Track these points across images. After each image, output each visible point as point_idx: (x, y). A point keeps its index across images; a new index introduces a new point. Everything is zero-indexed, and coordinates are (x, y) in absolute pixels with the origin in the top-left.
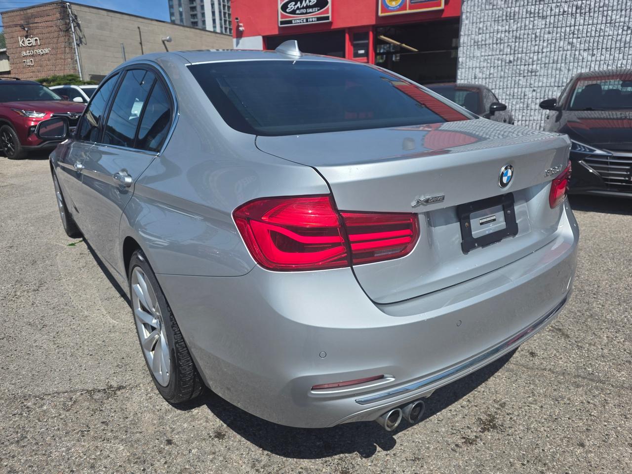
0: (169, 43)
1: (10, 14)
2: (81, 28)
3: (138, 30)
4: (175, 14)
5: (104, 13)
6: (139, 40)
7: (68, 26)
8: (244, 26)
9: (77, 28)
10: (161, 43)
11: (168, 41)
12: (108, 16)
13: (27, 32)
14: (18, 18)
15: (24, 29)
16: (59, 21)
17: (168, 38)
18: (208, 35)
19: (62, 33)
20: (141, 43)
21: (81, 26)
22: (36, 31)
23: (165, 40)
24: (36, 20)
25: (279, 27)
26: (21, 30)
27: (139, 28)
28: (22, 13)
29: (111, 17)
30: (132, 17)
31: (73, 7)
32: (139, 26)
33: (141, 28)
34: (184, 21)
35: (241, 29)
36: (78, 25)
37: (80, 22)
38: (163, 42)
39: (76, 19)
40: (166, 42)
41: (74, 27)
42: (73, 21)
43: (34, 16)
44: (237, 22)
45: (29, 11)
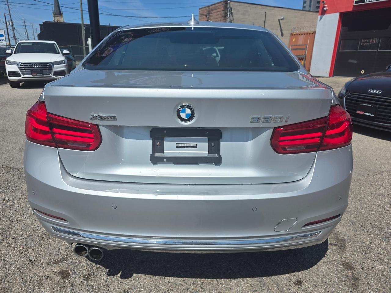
0: (282, 21)
1: (203, 9)
2: (233, 15)
3: (265, 14)
4: (307, 2)
5: (248, 5)
6: (264, 20)
7: (226, 13)
8: (327, 7)
9: (231, 15)
10: (278, 21)
11: (282, 19)
12: (249, 7)
13: (208, 18)
14: (206, 11)
15: (207, 17)
16: (223, 12)
17: (282, 17)
18: (311, 14)
19: (223, 18)
20: (265, 22)
21: (233, 13)
22: (212, 18)
23: (280, 19)
24: (213, 12)
25: (354, 5)
26: (206, 17)
27: (266, 13)
28: (208, 8)
29: (251, 7)
30: (263, 7)
31: (232, 3)
32: (266, 11)
33: (267, 13)
34: (312, 6)
35: (325, 8)
36: (232, 13)
37: (233, 11)
38: (279, 20)
39: (231, 10)
40: (280, 20)
41: (229, 14)
42: (230, 11)
43: (212, 10)
44: (323, 4)
45: (211, 7)
